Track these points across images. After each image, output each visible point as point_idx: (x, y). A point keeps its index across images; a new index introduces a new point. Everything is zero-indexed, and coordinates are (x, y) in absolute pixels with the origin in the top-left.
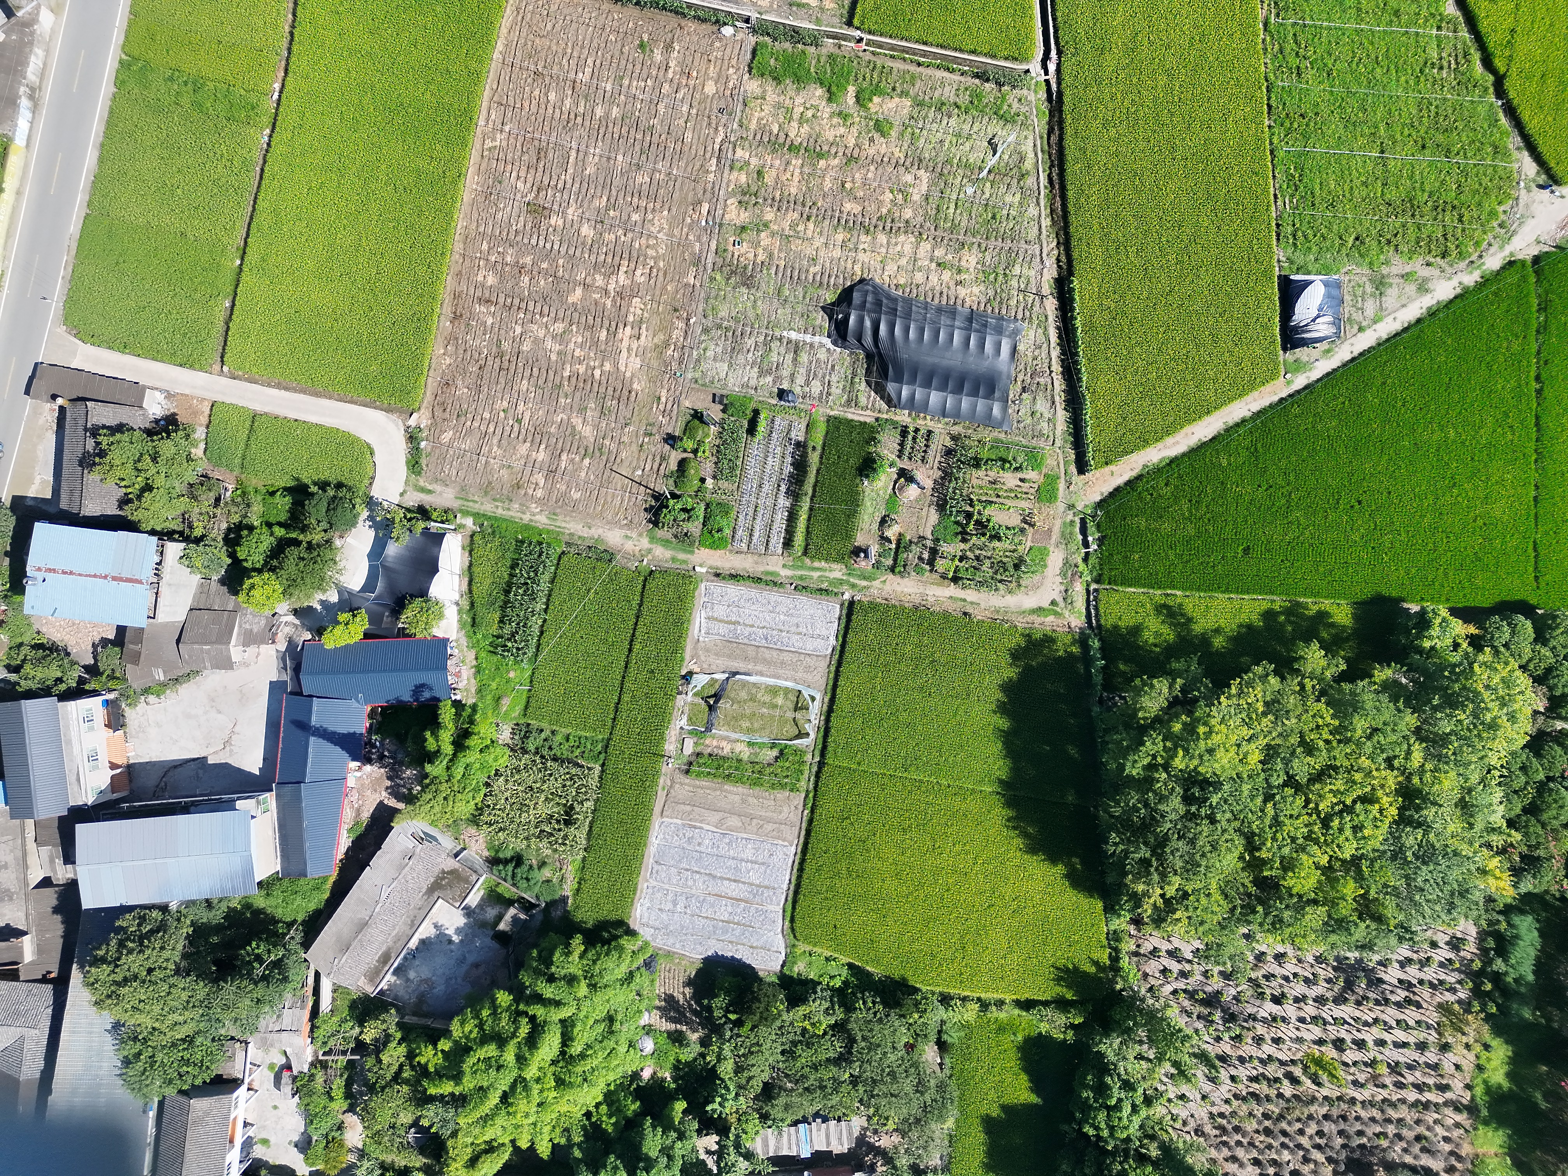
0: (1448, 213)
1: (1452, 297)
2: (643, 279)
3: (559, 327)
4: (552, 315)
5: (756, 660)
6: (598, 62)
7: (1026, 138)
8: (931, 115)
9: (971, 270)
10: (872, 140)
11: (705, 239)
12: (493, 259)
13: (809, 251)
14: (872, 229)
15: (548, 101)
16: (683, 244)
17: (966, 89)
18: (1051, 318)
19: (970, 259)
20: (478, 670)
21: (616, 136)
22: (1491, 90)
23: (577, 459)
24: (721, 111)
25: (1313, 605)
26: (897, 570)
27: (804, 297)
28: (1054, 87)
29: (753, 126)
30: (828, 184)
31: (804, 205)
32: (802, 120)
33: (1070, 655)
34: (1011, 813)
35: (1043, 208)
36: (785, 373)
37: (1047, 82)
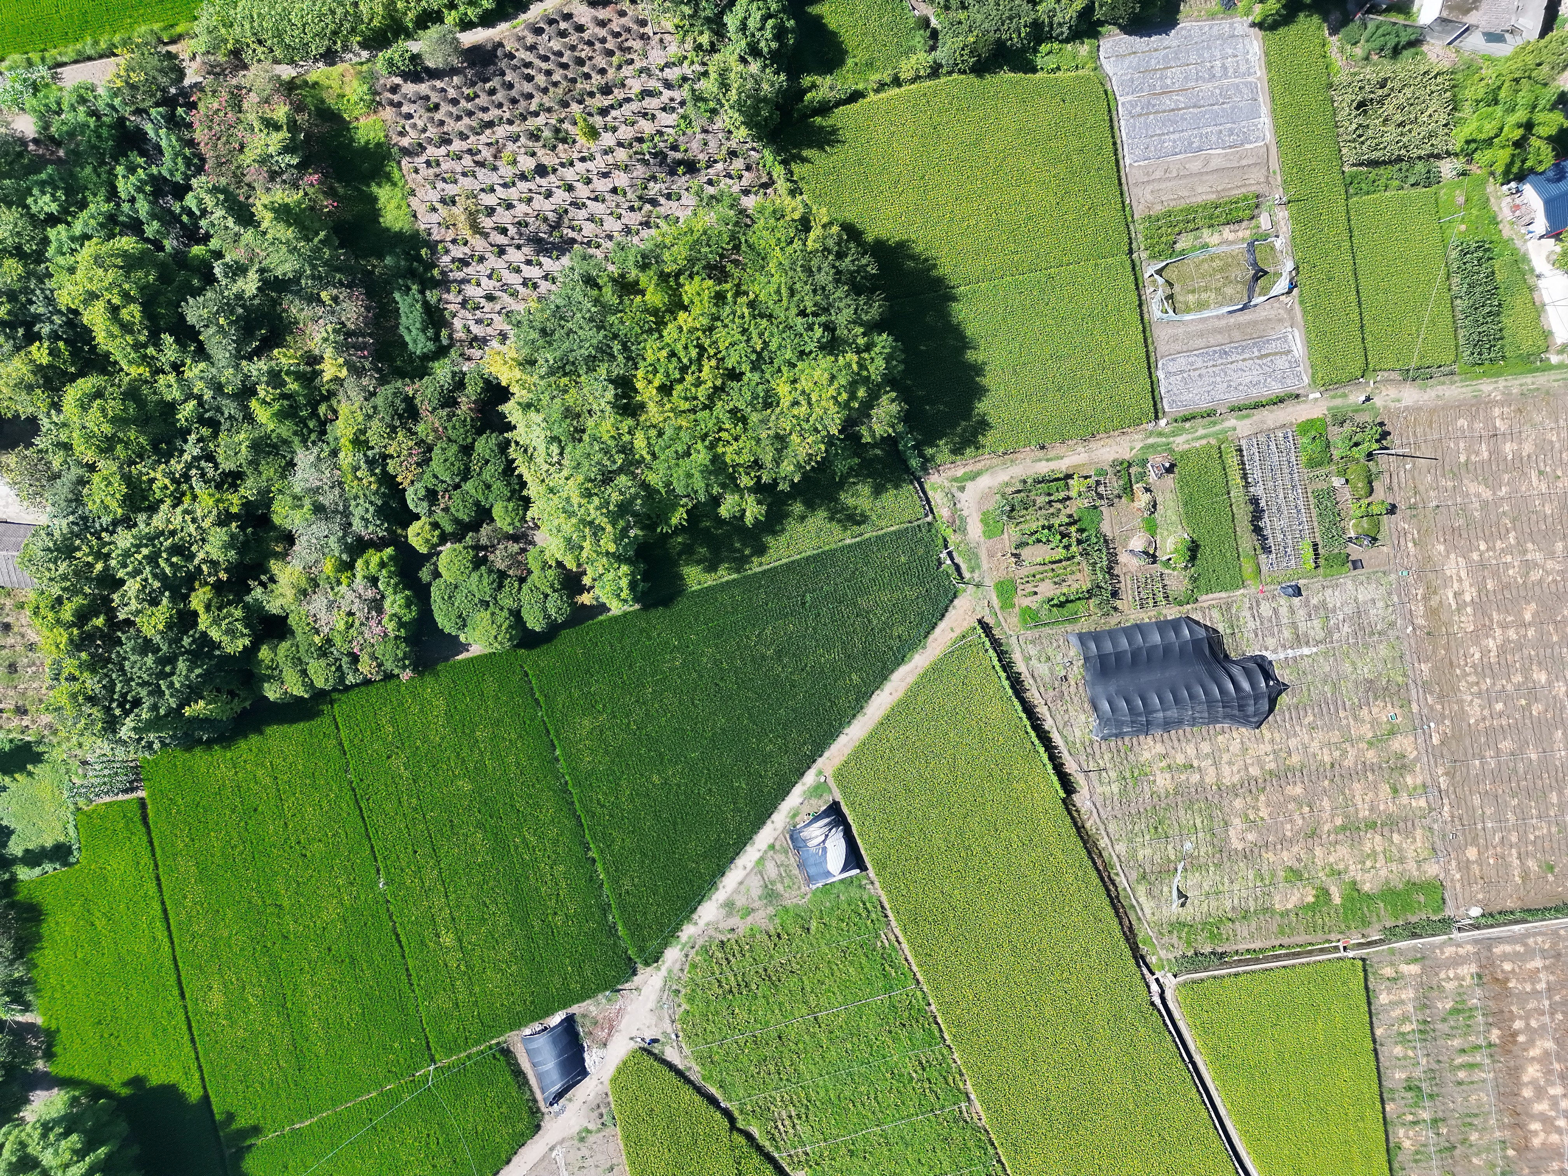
0: (733, 983)
1: (700, 908)
3: (1534, 577)
5: (1229, 329)
7: (1154, 913)
8: (1251, 903)
9: (1158, 772)
10: (1299, 860)
11: (1425, 711)
13: (1319, 735)
14: (1267, 777)
16: (1441, 697)
17: (1227, 939)
18: (1065, 752)
20: (1494, 221)
21: (1545, 775)
22: (736, 1114)
23: (1473, 458)
24: (1454, 836)
25: (724, 575)
26: (1125, 465)
27: (1309, 690)
28: (1145, 971)
29: (1419, 833)
30: (1326, 803)
31: (1341, 776)
32: (1374, 854)
33: (932, 444)
34: (934, 273)
35: (1112, 854)
36: (1301, 613)
37: (1153, 974)
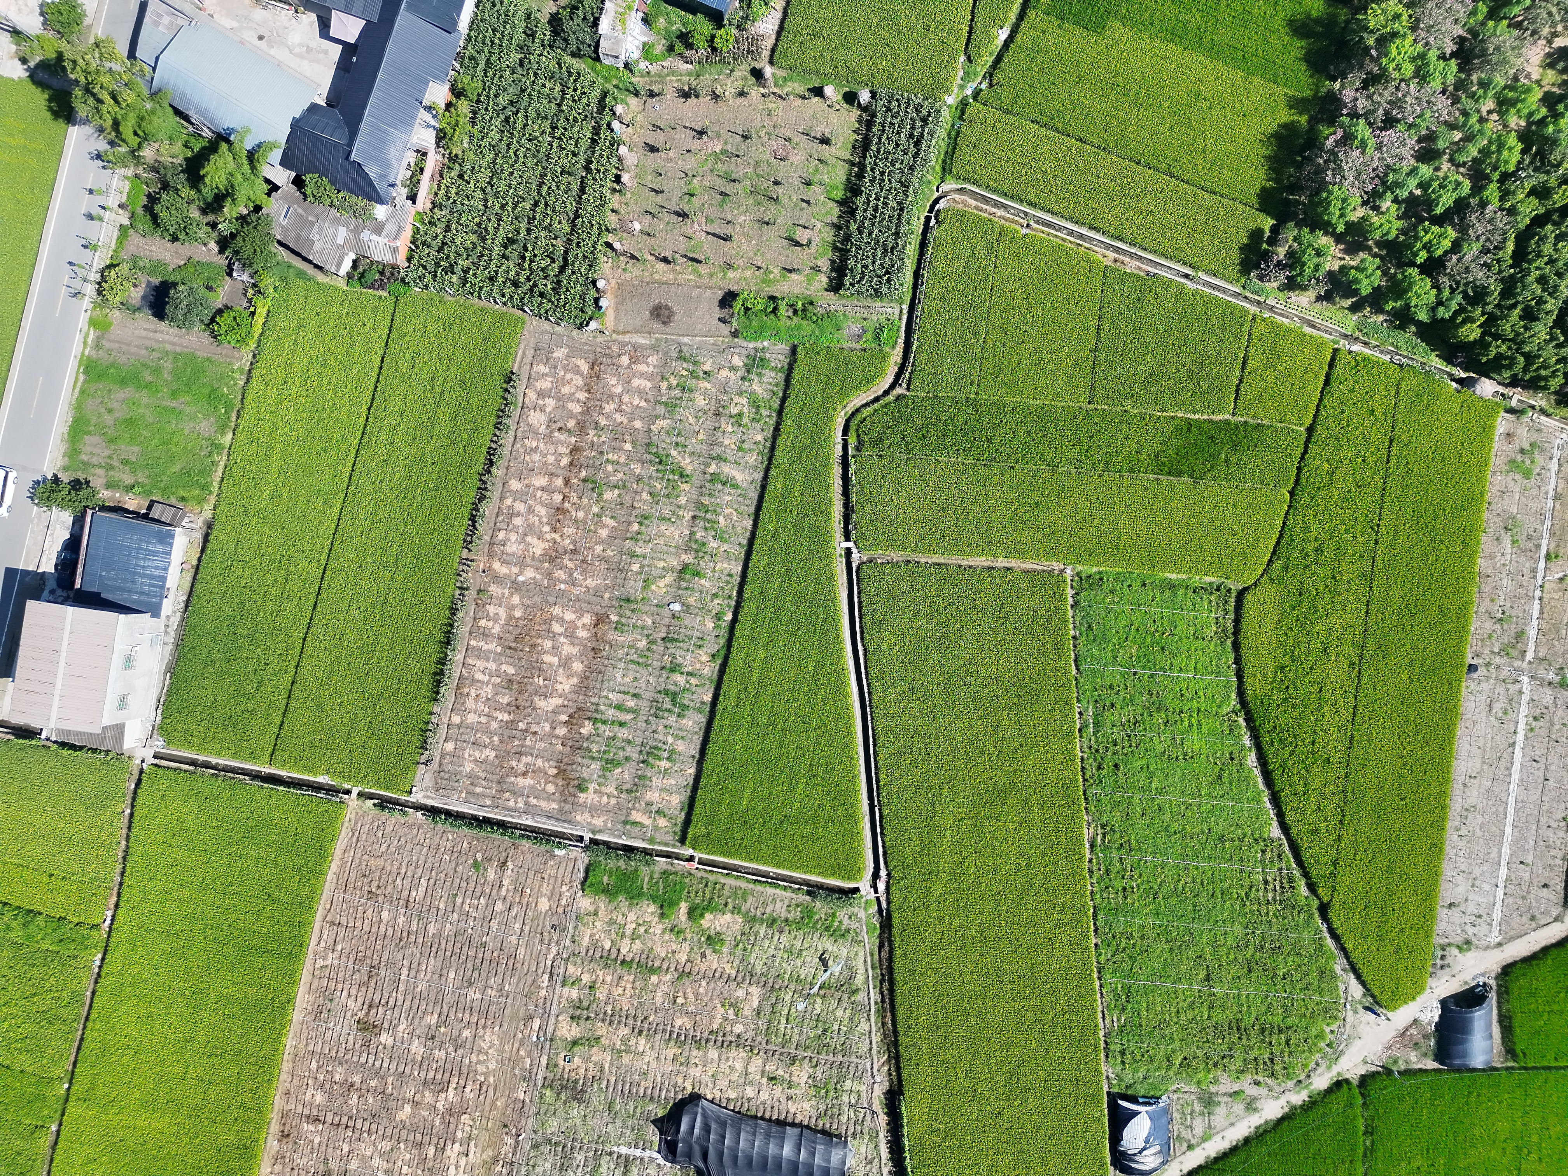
0: (1275, 1036)
1: (1279, 1116)
2: (472, 1095)
3: (386, 1145)
4: (380, 1133)
6: (432, 881)
7: (856, 954)
8: (762, 933)
9: (803, 1085)
10: (703, 955)
11: (536, 1054)
12: (322, 1078)
13: (641, 1065)
14: (703, 1042)
15: (381, 921)
16: (516, 1060)
17: (797, 906)
18: (882, 1135)
19: (801, 1075)
21: (448, 953)
24: (553, 927)
27: (634, 1112)
28: (884, 905)
29: (586, 941)
30: (659, 1000)
31: (635, 1018)
32: (634, 936)
35: (873, 1024)
37: (878, 899)
